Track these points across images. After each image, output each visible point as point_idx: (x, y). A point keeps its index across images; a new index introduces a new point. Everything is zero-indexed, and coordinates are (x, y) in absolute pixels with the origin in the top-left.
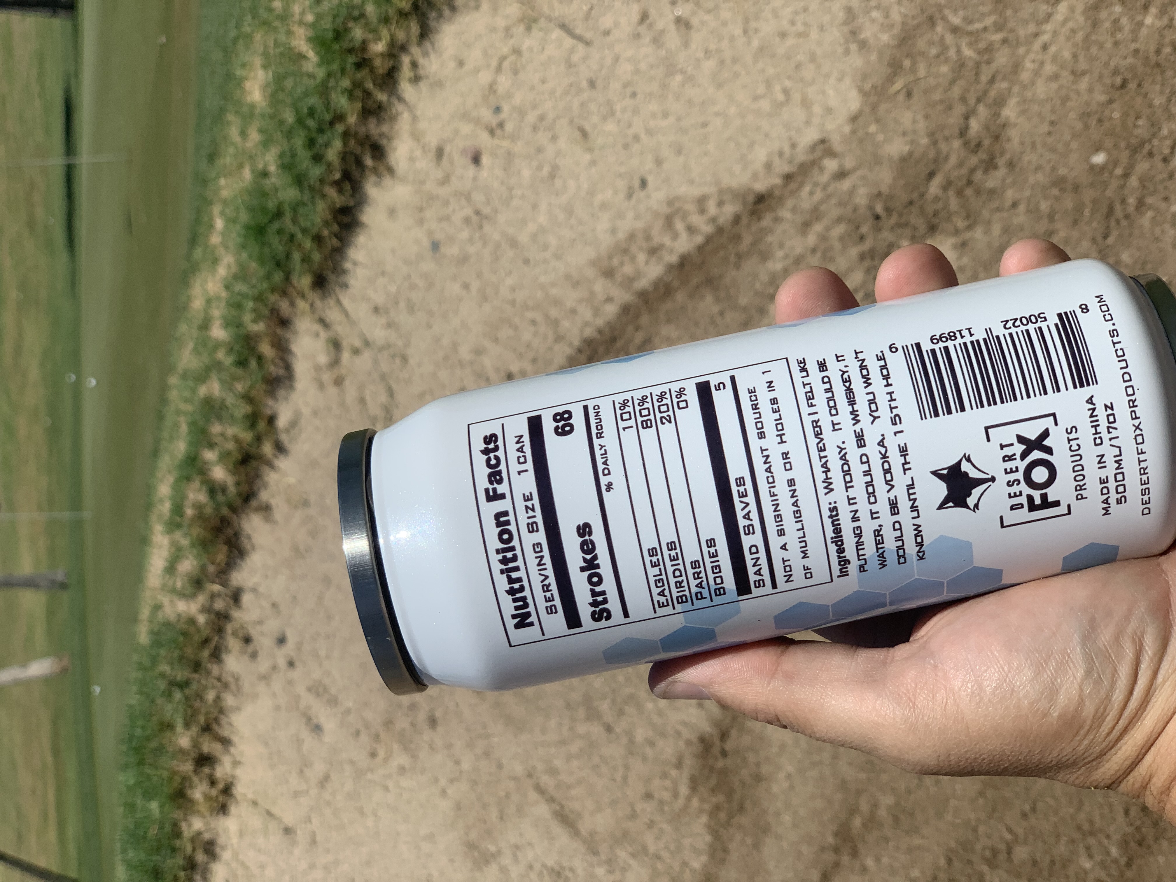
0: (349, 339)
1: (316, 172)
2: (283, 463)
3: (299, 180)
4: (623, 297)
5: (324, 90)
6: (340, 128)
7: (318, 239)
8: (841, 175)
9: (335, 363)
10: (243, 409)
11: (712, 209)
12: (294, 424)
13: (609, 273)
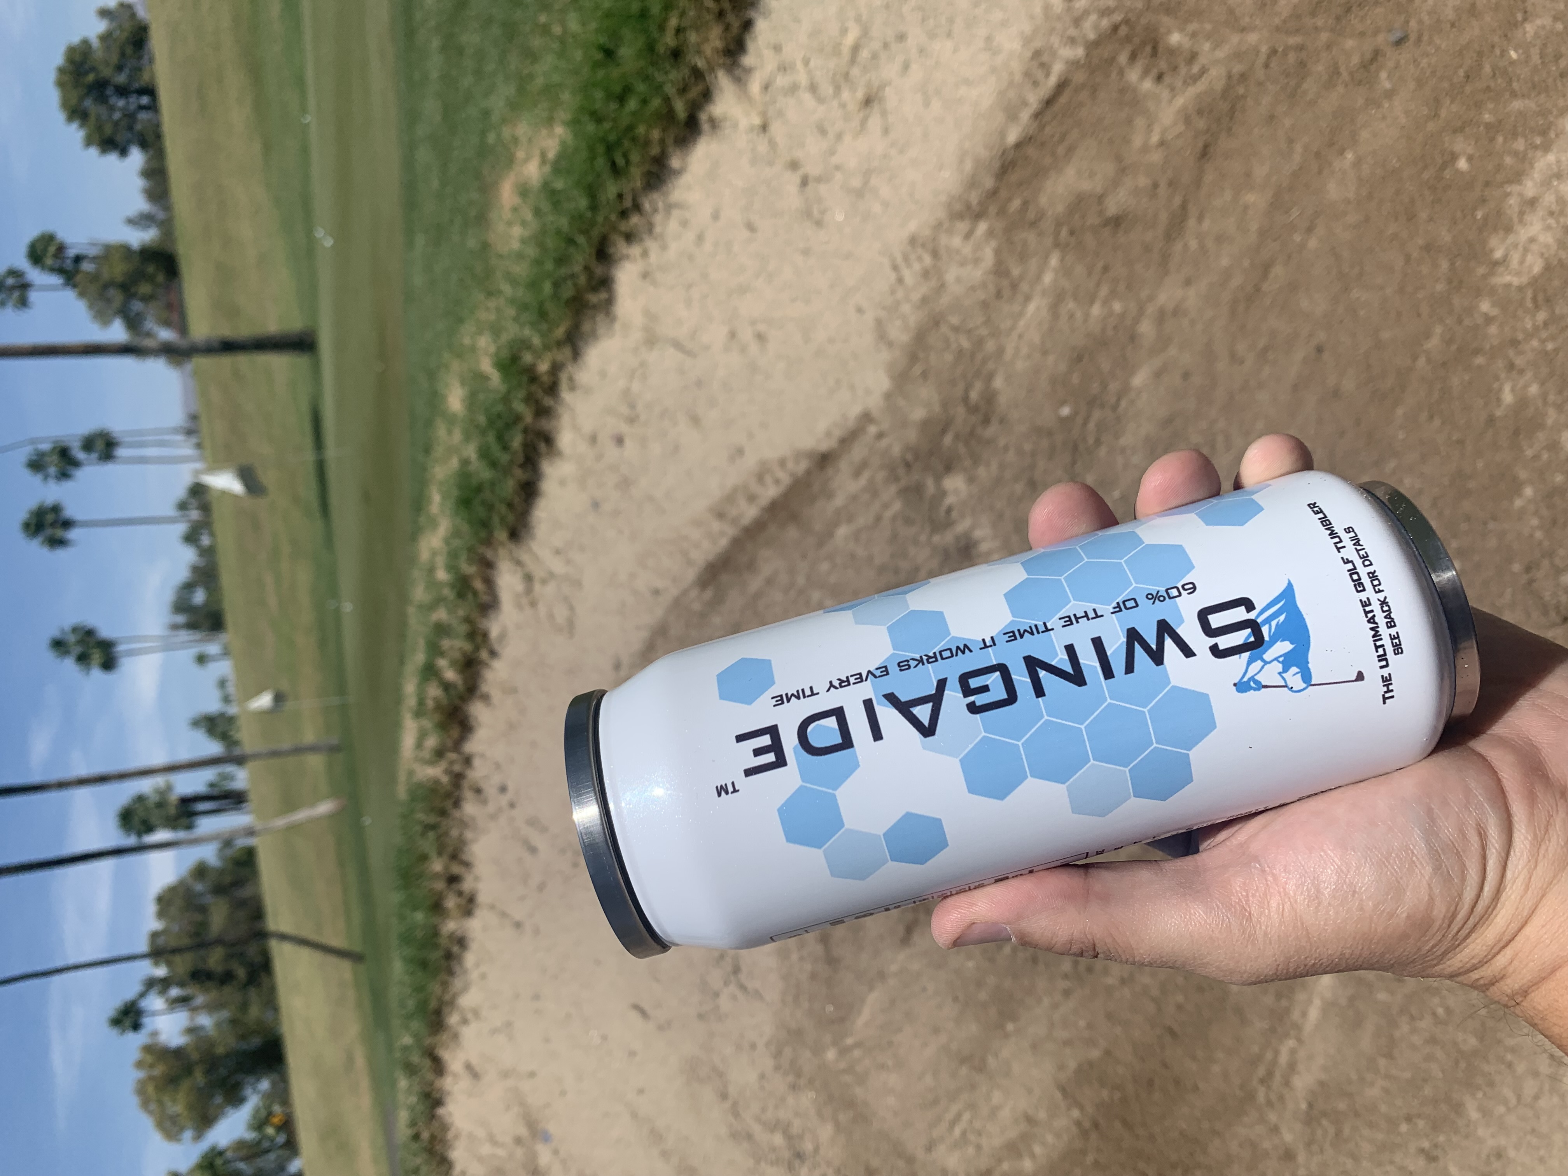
0: (538, 573)
1: (505, 458)
2: (497, 664)
3: (493, 464)
4: (731, 531)
5: (506, 399)
6: (520, 426)
7: (510, 505)
8: (880, 436)
9: (529, 590)
10: (463, 629)
11: (790, 465)
12: (503, 636)
13: (721, 515)
